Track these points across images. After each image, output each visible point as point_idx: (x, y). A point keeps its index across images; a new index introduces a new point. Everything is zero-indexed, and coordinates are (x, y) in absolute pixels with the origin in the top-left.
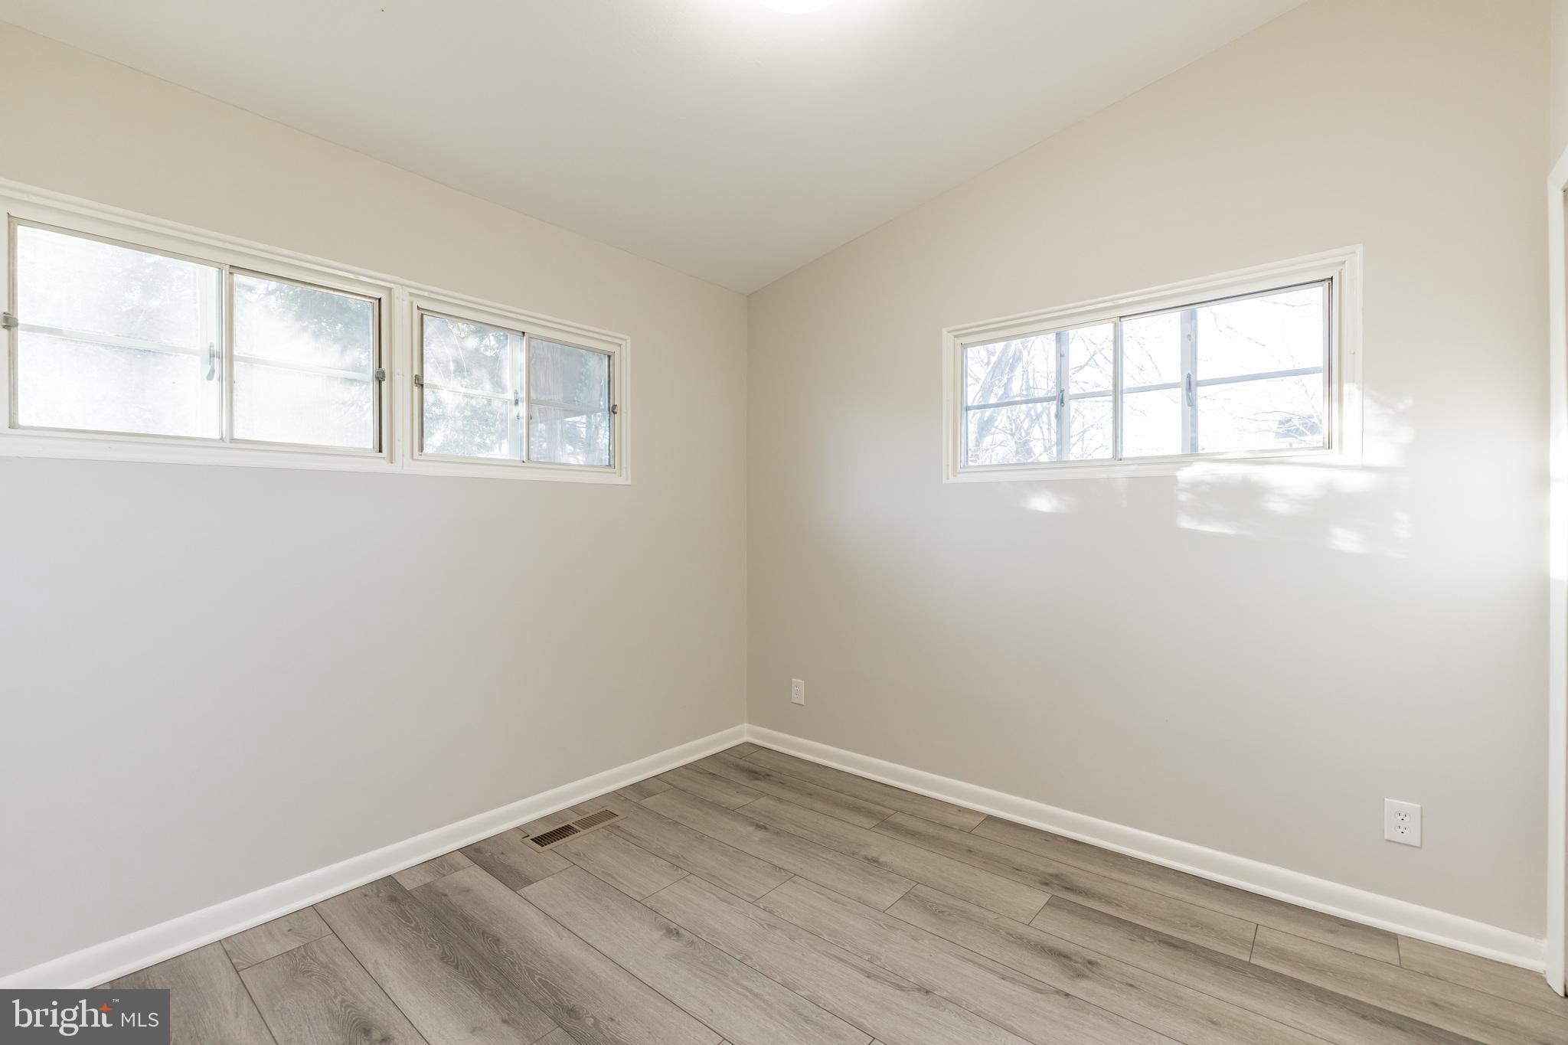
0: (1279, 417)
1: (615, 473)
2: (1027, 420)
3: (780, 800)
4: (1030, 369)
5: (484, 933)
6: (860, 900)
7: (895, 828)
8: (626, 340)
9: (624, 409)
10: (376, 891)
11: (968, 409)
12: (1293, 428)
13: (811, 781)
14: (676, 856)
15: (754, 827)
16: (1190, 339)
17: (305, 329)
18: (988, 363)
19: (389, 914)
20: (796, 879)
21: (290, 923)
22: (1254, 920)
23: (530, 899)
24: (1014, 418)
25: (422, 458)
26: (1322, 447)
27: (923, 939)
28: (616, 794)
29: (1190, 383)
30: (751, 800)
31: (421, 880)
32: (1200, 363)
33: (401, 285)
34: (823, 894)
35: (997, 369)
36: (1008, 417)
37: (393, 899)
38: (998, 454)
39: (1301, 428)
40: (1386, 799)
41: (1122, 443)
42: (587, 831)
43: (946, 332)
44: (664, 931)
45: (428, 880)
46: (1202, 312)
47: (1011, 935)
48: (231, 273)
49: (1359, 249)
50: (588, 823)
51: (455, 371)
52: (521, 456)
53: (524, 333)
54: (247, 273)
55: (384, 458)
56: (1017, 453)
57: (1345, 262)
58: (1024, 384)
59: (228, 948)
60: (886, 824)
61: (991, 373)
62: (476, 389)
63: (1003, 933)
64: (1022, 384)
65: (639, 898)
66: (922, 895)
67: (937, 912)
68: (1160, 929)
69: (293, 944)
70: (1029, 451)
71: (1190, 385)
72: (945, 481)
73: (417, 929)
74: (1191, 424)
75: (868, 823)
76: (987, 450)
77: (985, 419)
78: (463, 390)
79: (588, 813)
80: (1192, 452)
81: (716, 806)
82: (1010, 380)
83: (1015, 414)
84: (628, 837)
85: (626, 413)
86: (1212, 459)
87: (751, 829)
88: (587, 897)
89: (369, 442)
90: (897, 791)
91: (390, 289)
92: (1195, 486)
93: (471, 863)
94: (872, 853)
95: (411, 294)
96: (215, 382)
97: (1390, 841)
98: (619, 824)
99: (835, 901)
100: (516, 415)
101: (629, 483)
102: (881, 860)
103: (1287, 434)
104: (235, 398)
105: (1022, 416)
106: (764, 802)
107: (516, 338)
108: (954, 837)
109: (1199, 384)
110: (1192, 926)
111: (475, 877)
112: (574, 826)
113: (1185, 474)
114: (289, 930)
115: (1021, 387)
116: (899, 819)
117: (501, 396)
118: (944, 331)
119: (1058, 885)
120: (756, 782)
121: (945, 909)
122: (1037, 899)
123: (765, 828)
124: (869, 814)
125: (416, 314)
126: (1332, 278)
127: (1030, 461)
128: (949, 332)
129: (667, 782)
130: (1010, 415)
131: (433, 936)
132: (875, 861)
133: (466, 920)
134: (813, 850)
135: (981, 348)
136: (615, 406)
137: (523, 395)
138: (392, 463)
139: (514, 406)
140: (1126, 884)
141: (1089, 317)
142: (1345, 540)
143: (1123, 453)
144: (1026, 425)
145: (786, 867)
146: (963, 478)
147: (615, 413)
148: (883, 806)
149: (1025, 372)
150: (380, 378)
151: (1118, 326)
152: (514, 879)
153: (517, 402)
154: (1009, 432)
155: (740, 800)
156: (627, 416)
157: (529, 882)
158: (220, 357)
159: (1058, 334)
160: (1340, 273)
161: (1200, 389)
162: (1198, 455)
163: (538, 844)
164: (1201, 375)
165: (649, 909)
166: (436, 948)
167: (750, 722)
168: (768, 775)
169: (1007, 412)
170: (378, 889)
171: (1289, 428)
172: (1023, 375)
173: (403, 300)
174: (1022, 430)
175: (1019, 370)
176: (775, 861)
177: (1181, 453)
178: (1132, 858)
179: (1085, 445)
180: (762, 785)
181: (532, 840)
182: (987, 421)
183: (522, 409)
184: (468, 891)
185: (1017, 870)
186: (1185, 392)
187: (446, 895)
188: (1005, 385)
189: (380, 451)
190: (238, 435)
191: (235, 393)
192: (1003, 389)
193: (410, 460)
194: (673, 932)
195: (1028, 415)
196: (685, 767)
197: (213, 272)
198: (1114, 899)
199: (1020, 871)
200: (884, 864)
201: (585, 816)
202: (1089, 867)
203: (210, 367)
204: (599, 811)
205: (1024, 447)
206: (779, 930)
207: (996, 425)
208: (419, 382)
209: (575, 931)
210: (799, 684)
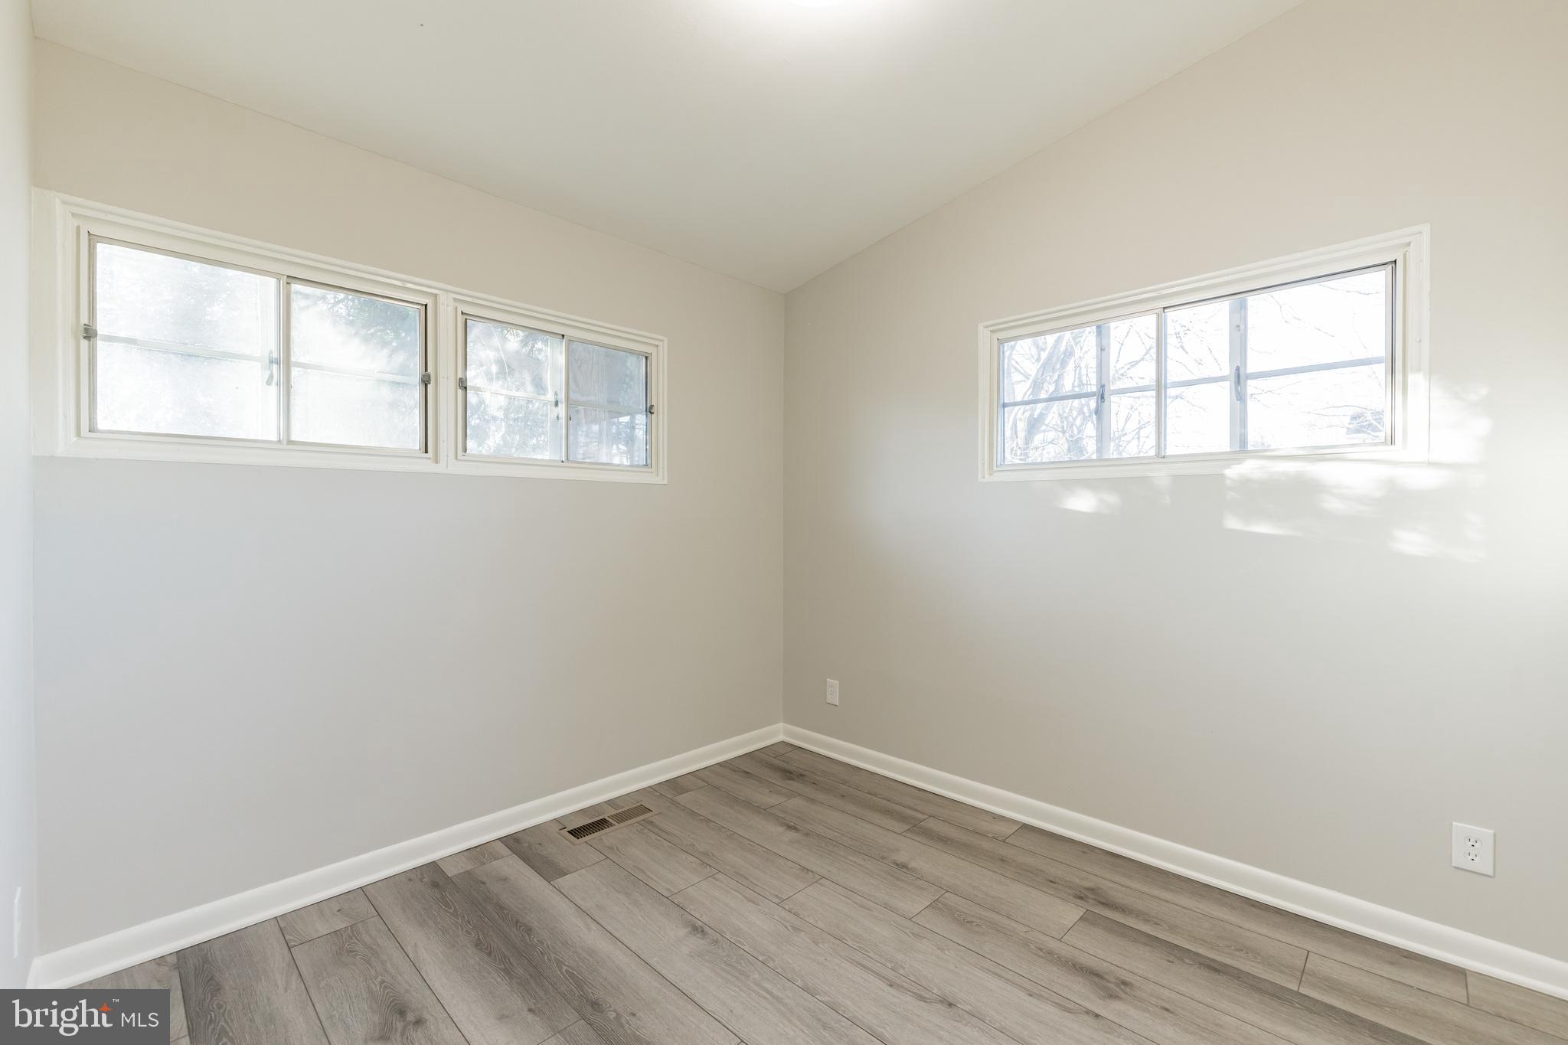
0: (1351, 412)
1: (652, 472)
2: (1079, 418)
3: (812, 801)
4: (1083, 365)
5: (517, 922)
6: (887, 906)
7: (928, 834)
8: (662, 341)
9: (661, 409)
10: (419, 876)
11: (1005, 405)
12: (1365, 423)
13: (845, 783)
14: (706, 854)
15: (784, 828)
16: (1239, 332)
17: (356, 334)
18: (1038, 360)
19: (431, 900)
20: (823, 881)
21: (339, 903)
22: (1305, 946)
23: (562, 891)
24: (1065, 415)
25: (465, 458)
26: (1385, 443)
27: (948, 949)
28: (652, 789)
29: (1239, 376)
30: (783, 800)
31: (462, 867)
32: (1249, 353)
33: (447, 291)
34: (849, 899)
35: (1046, 366)
36: (1060, 415)
37: (435, 885)
38: (1048, 453)
39: (1374, 423)
40: (1454, 823)
41: (1165, 440)
42: (622, 825)
43: (982, 328)
44: (690, 929)
45: (469, 868)
46: (1252, 301)
47: (1041, 950)
48: (288, 283)
49: (1426, 228)
50: (621, 817)
51: (497, 374)
52: (561, 457)
53: (563, 336)
54: (304, 282)
55: (430, 459)
56: (1069, 450)
57: (1410, 243)
58: (1077, 380)
59: (283, 925)
60: (917, 829)
61: (1042, 369)
62: (518, 390)
63: (1033, 947)
64: (1075, 380)
65: (667, 894)
66: (950, 903)
67: (964, 922)
68: (1201, 951)
69: (339, 925)
70: (1081, 450)
71: (1239, 378)
72: (980, 479)
73: (455, 914)
74: (1239, 420)
75: (899, 827)
76: (1037, 448)
77: (1036, 416)
78: (505, 392)
79: (623, 807)
80: (1241, 448)
81: (748, 805)
82: (1060, 376)
83: (1067, 410)
84: (659, 832)
85: (663, 413)
86: (1262, 454)
87: (781, 829)
88: (617, 891)
89: (415, 443)
90: (931, 795)
91: (436, 296)
92: (1245, 483)
93: (510, 852)
94: (902, 857)
95: (455, 300)
96: (273, 388)
97: (1457, 868)
98: (652, 819)
99: (861, 906)
100: (556, 416)
101: (665, 482)
102: (910, 866)
103: (1358, 431)
104: (292, 401)
105: (1075, 413)
106: (796, 803)
107: (556, 340)
108: (986, 845)
109: (1249, 377)
110: (1237, 950)
111: (513, 867)
112: (610, 820)
113: (1234, 472)
114: (339, 911)
115: (1073, 384)
116: (931, 824)
117: (542, 397)
118: (981, 327)
119: (1094, 899)
120: (791, 782)
121: (974, 919)
122: (1070, 913)
123: (796, 829)
124: (902, 818)
125: (461, 319)
126: (1395, 261)
127: (1083, 458)
128: (986, 327)
129: (702, 779)
130: (1061, 412)
131: (469, 923)
132: (904, 866)
133: (502, 908)
134: (842, 853)
135: (1029, 341)
136: (652, 406)
137: (562, 396)
138: (437, 463)
139: (554, 407)
140: (1167, 902)
141: (1130, 308)
142: (1411, 542)
143: (1167, 451)
144: (1078, 422)
145: (814, 868)
146: (998, 477)
147: (652, 413)
148: (916, 810)
149: (1077, 367)
150: (426, 381)
151: (1161, 318)
152: (549, 870)
153: (557, 404)
154: (1060, 429)
155: (772, 800)
156: (663, 416)
157: (563, 873)
158: (278, 363)
159: (1099, 327)
160: (1405, 255)
161: (1249, 382)
162: (1248, 452)
163: (575, 836)
164: (1252, 367)
165: (673, 904)
166: (471, 934)
167: (785, 722)
168: (802, 775)
169: (1058, 409)
170: (422, 874)
171: (1361, 424)
172: (1075, 371)
173: (447, 306)
174: (1074, 428)
175: (1071, 365)
176: (803, 863)
177: (1228, 450)
178: (1174, 875)
179: (1141, 443)
180: (795, 785)
181: (568, 832)
182: (1037, 418)
183: (562, 410)
184: (505, 879)
185: (1051, 882)
186: (1233, 387)
187: (484, 883)
188: (1056, 382)
189: (426, 452)
190: (293, 438)
191: (292, 397)
192: (1054, 385)
193: (454, 461)
194: (698, 930)
195: (1081, 412)
196: (719, 764)
197: (272, 281)
198: (1153, 917)
199: (1055, 883)
200: (913, 870)
201: (620, 811)
202: (1128, 882)
203: (269, 372)
204: (634, 806)
205: (1075, 445)
206: (803, 933)
207: (1047, 422)
208: (463, 385)
209: (603, 924)
210: (833, 684)
